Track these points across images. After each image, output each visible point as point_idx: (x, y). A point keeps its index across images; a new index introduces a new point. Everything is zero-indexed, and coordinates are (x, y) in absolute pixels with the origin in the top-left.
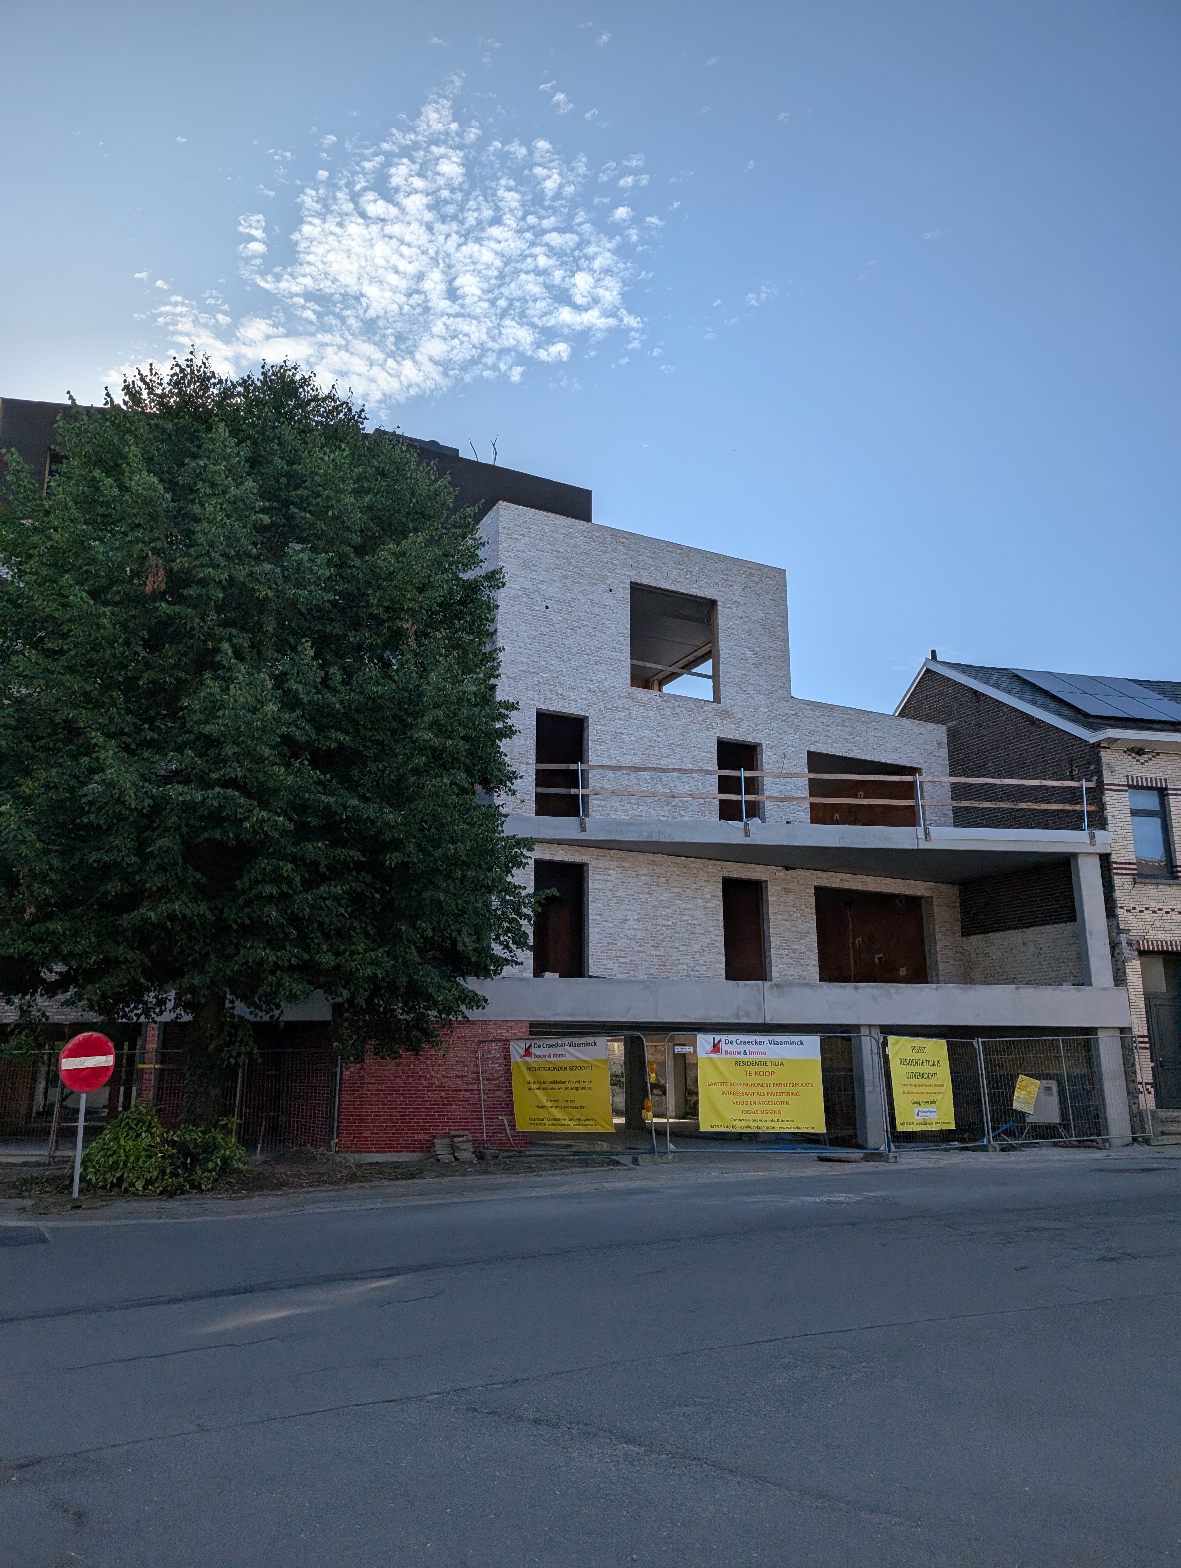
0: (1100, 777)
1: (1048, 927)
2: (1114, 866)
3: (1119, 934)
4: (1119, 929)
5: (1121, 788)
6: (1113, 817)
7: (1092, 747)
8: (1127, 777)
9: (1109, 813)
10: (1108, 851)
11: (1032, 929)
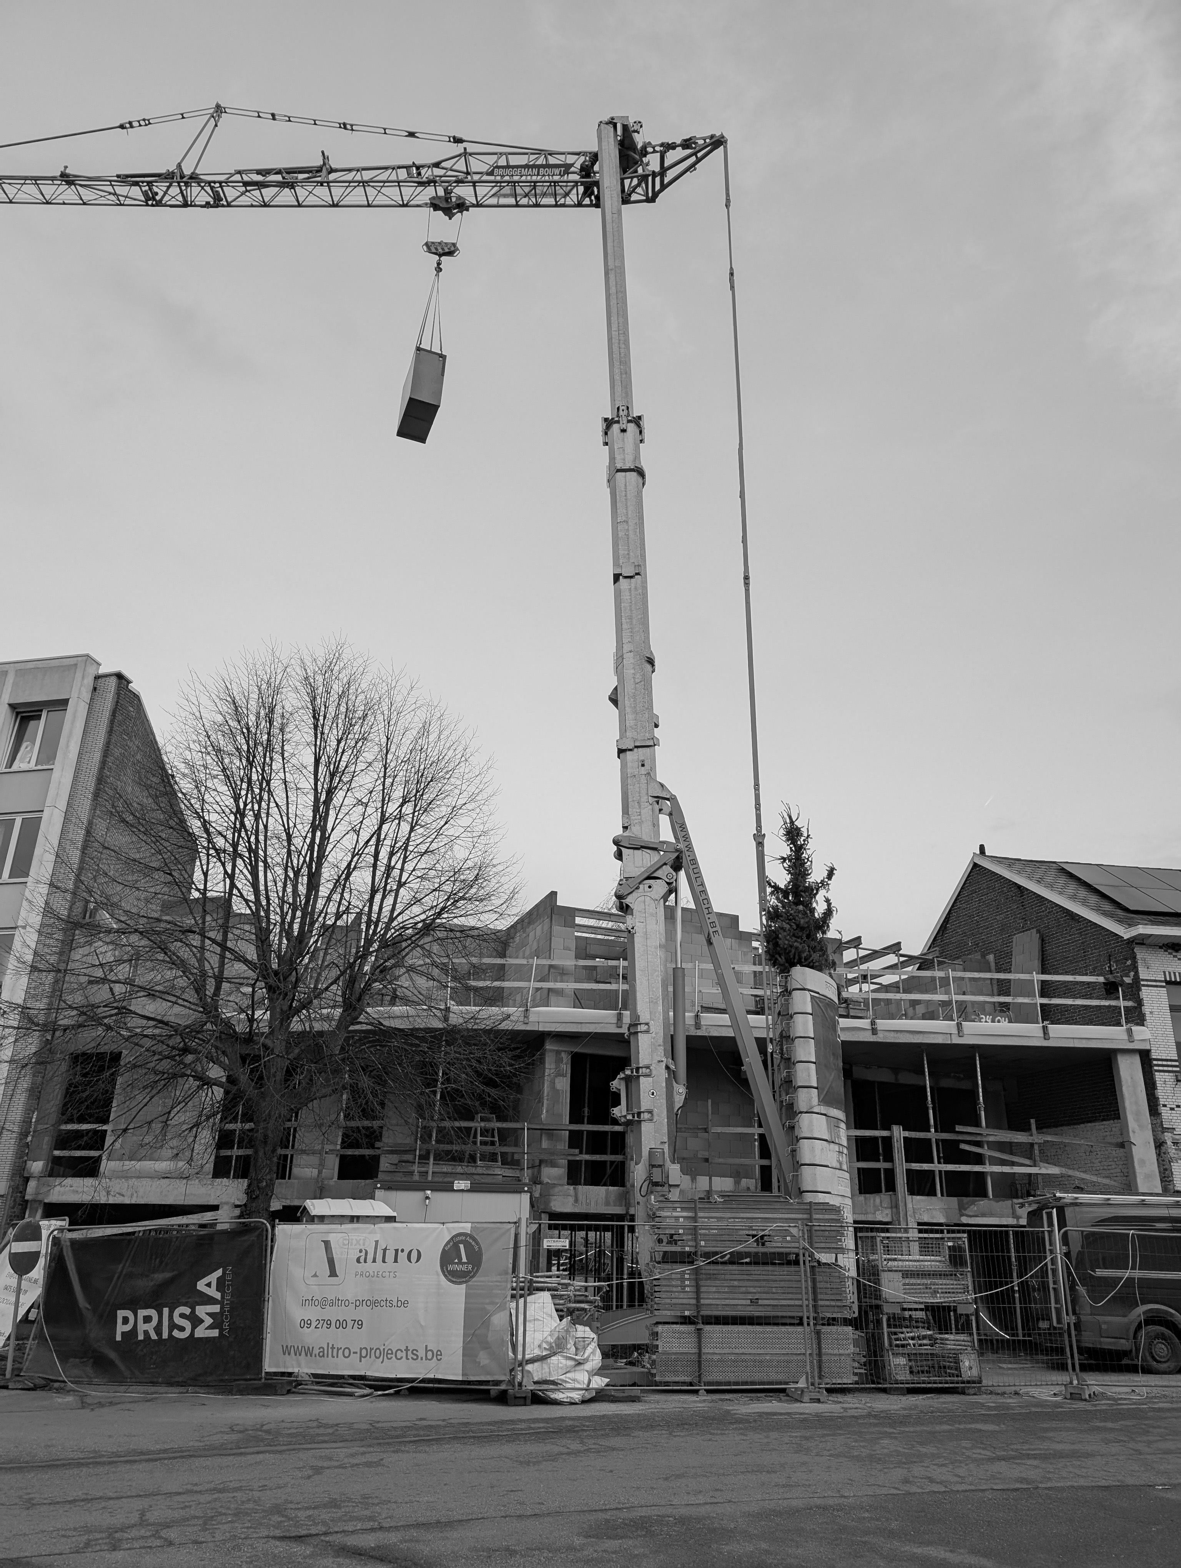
0: (1137, 973)
1: (1097, 1124)
2: (1155, 1062)
3: (1163, 1133)
4: (1163, 1128)
5: (1158, 984)
6: (1151, 1013)
7: (1128, 943)
8: (1164, 972)
9: (1146, 1009)
10: (1148, 1048)
11: (1082, 1125)
